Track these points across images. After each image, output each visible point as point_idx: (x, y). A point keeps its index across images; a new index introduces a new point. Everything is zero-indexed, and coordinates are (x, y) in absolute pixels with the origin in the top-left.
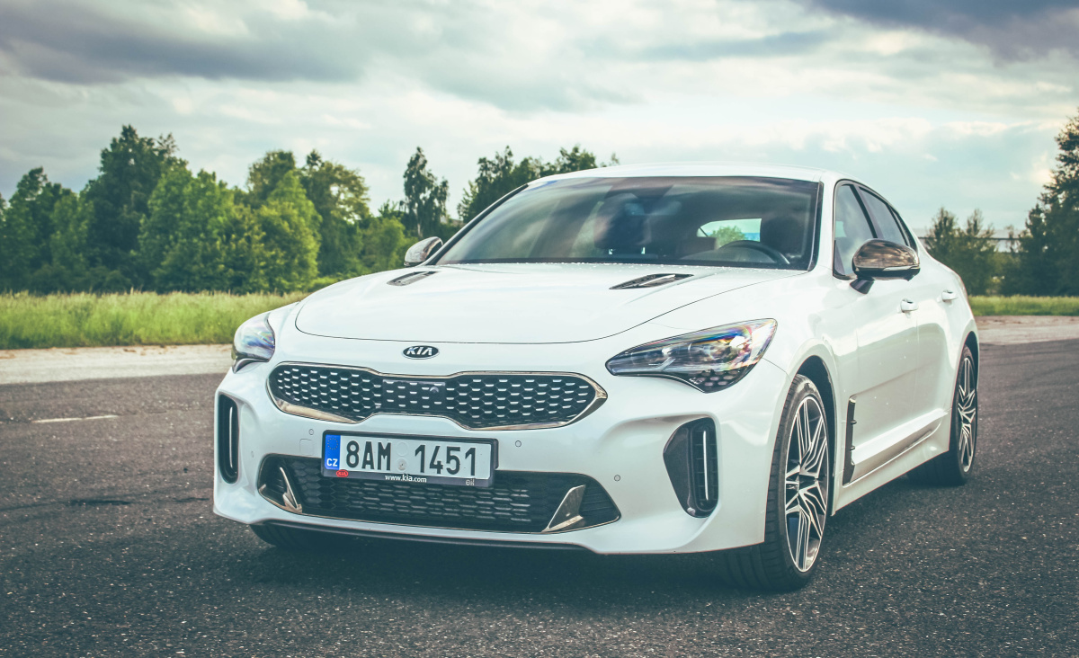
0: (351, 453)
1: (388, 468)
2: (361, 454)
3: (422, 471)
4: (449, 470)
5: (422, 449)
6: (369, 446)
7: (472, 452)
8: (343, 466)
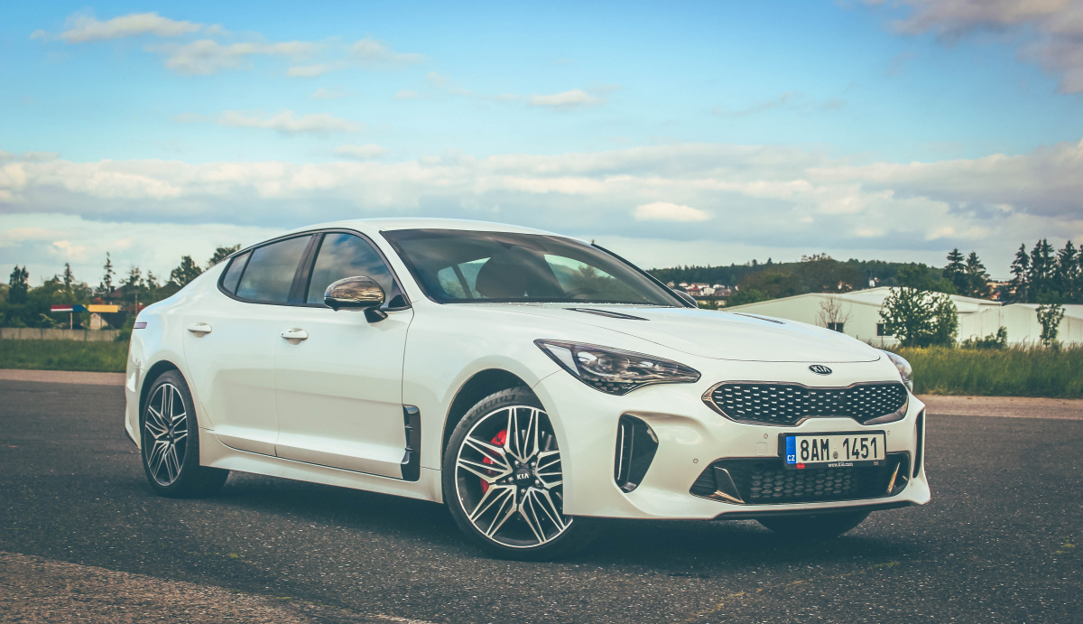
0: (803, 449)
1: (828, 459)
2: (810, 449)
3: (848, 458)
4: (863, 455)
5: (847, 441)
6: (815, 441)
7: (874, 440)
8: (799, 460)
